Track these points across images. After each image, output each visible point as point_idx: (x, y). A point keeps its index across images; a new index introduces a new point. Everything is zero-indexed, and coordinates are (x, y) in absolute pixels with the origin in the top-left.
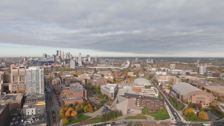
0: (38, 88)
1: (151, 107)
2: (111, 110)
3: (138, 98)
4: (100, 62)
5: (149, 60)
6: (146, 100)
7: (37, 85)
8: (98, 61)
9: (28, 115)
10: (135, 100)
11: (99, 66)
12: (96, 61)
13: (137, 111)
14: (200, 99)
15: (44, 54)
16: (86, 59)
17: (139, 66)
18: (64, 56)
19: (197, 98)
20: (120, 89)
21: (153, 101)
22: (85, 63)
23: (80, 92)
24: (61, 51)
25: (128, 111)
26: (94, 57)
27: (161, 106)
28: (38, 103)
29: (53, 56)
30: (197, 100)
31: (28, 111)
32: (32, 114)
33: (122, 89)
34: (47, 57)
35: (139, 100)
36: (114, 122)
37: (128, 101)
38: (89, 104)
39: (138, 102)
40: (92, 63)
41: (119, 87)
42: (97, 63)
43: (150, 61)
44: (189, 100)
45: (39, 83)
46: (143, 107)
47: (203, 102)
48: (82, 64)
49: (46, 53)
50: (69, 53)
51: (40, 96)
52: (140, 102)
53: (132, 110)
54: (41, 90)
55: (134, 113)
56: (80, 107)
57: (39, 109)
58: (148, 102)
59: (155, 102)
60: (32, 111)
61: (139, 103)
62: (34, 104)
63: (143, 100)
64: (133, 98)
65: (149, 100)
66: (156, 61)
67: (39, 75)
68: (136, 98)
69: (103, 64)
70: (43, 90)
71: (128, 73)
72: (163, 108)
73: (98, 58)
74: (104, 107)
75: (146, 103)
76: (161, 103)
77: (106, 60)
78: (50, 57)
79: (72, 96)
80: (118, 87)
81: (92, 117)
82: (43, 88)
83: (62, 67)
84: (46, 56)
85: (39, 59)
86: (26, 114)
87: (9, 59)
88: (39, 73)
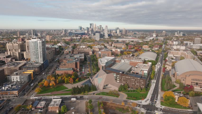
0: (38, 57)
1: (131, 85)
2: (92, 83)
3: (119, 74)
4: (127, 34)
5: (178, 33)
6: (126, 77)
7: (37, 55)
8: (126, 33)
9: (14, 81)
10: (115, 75)
11: (125, 38)
12: (124, 33)
13: (114, 87)
14: (197, 81)
15: (79, 27)
16: (115, 31)
17: (162, 39)
18: (96, 28)
19: (192, 80)
20: (118, 62)
21: (134, 79)
22: (112, 35)
23: (72, 63)
24: (93, 24)
25: (104, 86)
26: (122, 30)
27: (141, 85)
28: (28, 71)
29: (87, 28)
30: (193, 81)
31: (13, 77)
32: (17, 80)
33: (119, 62)
34: (82, 30)
35: (119, 76)
36: (83, 97)
37: (106, 76)
38: (73, 75)
39: (118, 78)
40: (120, 35)
41: (117, 61)
42: (124, 35)
43: (180, 34)
44: (184, 80)
45: (38, 53)
46: (122, 83)
47: (200, 84)
48: (108, 36)
49: (81, 26)
50: (101, 26)
51: (37, 65)
52: (120, 78)
53: (109, 86)
54: (40, 59)
55: (111, 89)
56: (62, 78)
57: (22, 77)
58: (128, 79)
59: (135, 80)
60: (17, 78)
61: (119, 80)
62: (24, 71)
63: (123, 77)
64: (113, 73)
65: (129, 77)
66: (186, 34)
67: (38, 46)
68: (116, 74)
69: (130, 36)
70: (42, 59)
71: (143, 46)
72: (143, 87)
73: (126, 31)
74: (88, 79)
75: (126, 80)
76: (142, 82)
77: (134, 33)
78: (85, 29)
79: (65, 66)
80: (115, 60)
81: (68, 88)
82: (42, 58)
83: (89, 38)
84: (81, 28)
85: (75, 31)
86: (12, 80)
87: (54, 31)
88: (38, 44)
